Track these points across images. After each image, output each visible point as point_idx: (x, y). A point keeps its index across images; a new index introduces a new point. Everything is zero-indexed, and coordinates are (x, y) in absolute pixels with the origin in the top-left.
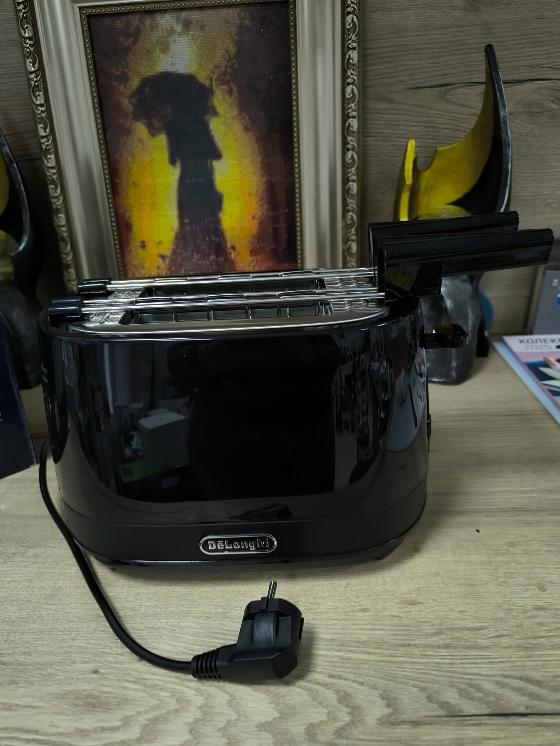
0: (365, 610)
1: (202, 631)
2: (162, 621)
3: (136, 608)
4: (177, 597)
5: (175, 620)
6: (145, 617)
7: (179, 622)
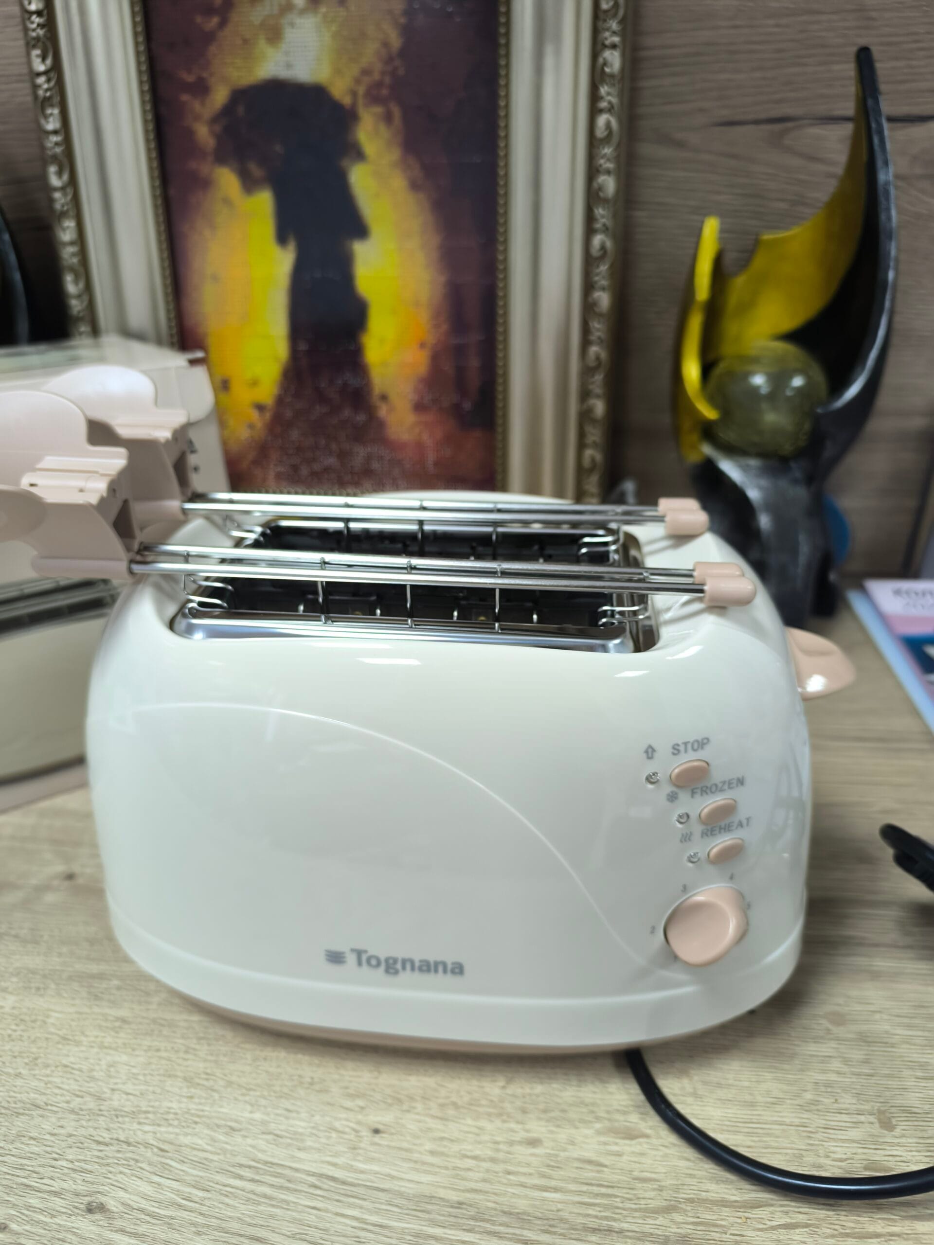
0: (534, 1142)
1: (215, 1158)
2: (147, 1128)
3: (104, 1096)
4: (185, 1079)
5: (171, 1129)
6: (117, 1116)
7: (177, 1134)
